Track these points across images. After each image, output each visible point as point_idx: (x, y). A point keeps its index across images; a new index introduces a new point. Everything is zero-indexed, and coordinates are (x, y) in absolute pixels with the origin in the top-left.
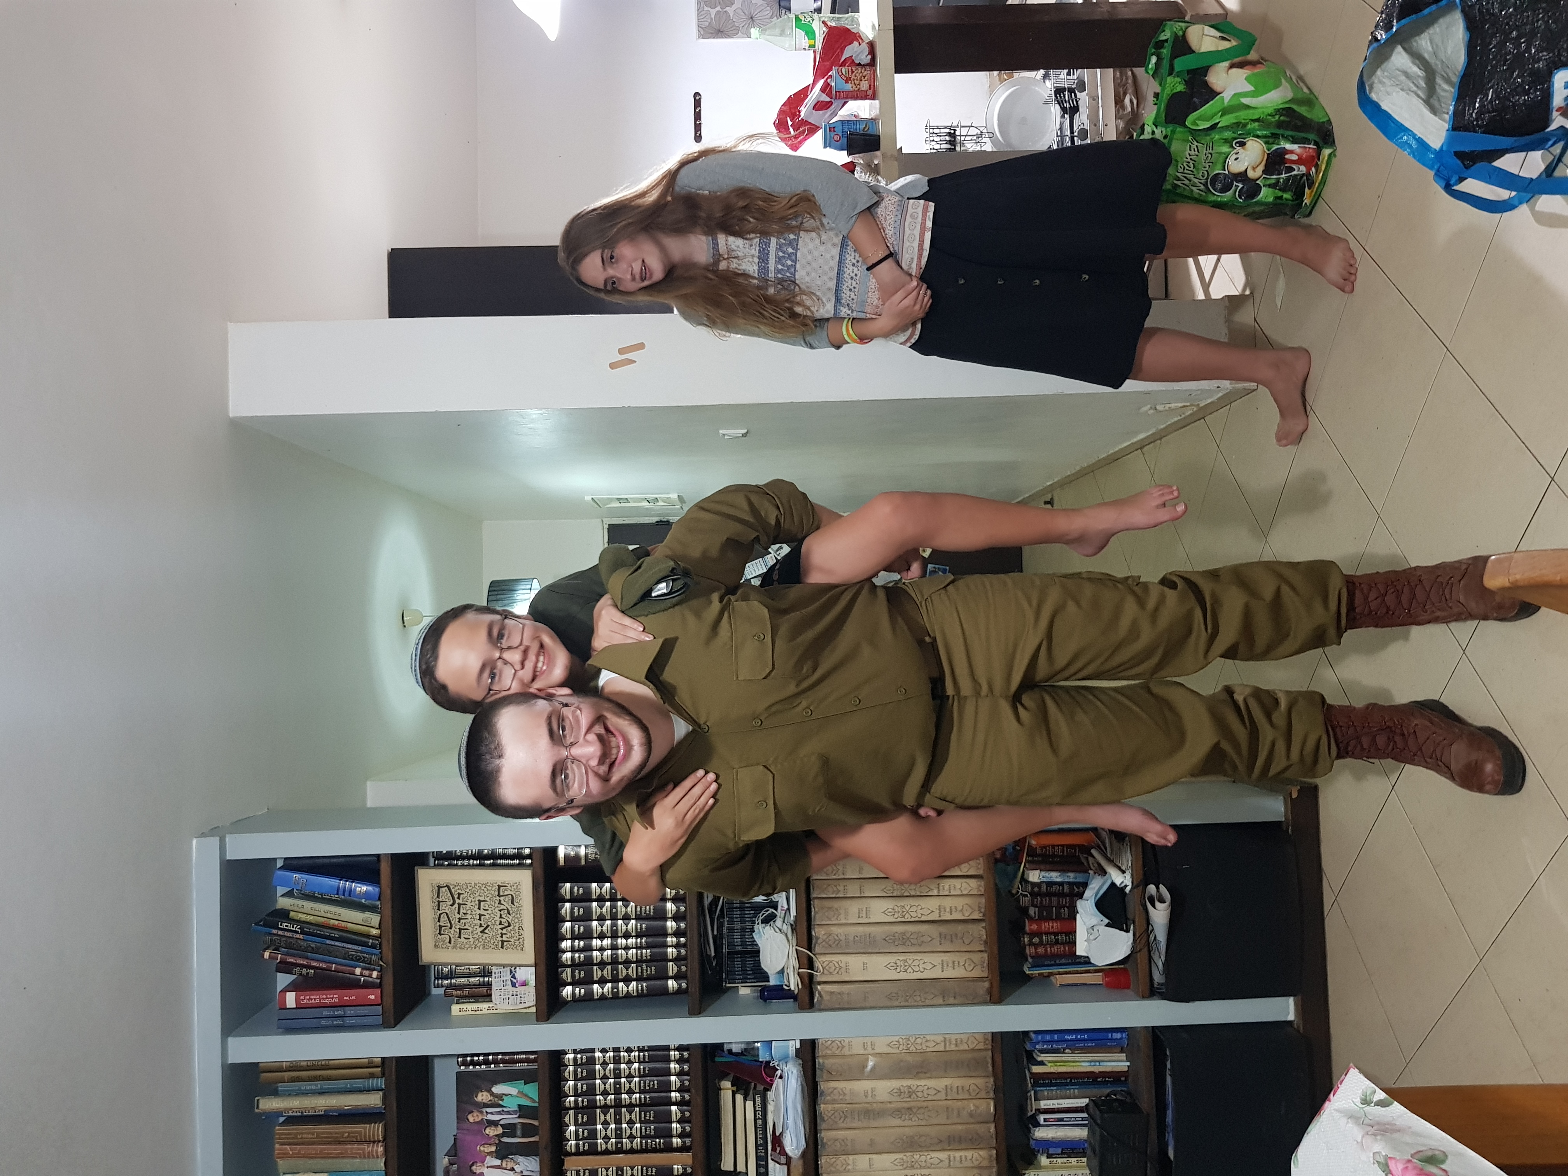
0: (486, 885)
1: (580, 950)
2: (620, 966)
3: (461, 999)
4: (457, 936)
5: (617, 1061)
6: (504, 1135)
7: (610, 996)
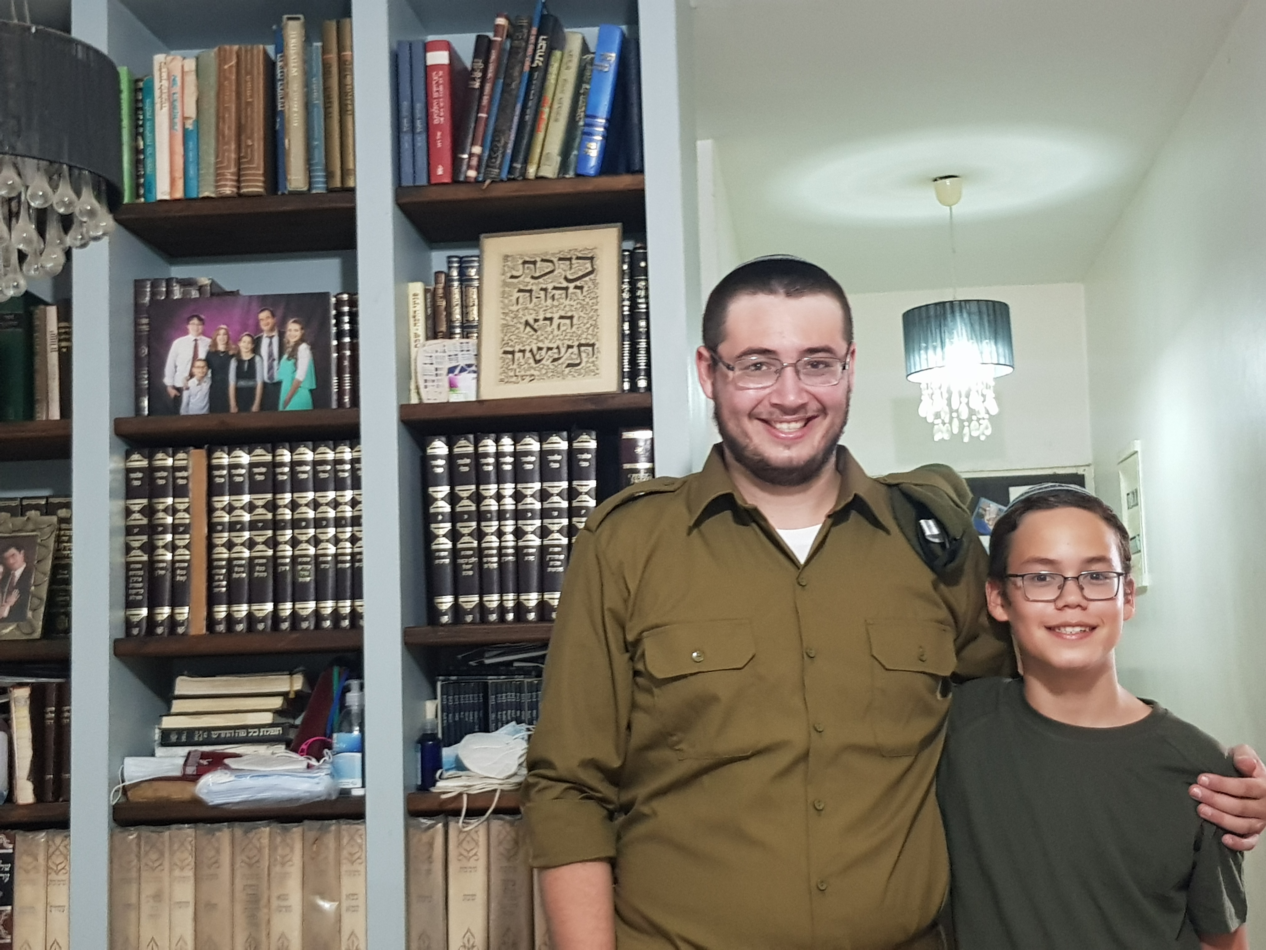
0: (595, 326)
1: (498, 465)
2: (474, 524)
3: (431, 295)
4: (522, 288)
5: (339, 522)
6: (240, 362)
7: (432, 511)
